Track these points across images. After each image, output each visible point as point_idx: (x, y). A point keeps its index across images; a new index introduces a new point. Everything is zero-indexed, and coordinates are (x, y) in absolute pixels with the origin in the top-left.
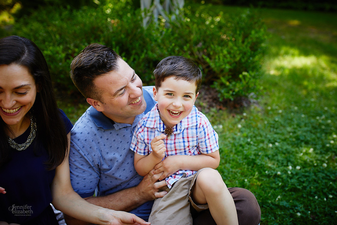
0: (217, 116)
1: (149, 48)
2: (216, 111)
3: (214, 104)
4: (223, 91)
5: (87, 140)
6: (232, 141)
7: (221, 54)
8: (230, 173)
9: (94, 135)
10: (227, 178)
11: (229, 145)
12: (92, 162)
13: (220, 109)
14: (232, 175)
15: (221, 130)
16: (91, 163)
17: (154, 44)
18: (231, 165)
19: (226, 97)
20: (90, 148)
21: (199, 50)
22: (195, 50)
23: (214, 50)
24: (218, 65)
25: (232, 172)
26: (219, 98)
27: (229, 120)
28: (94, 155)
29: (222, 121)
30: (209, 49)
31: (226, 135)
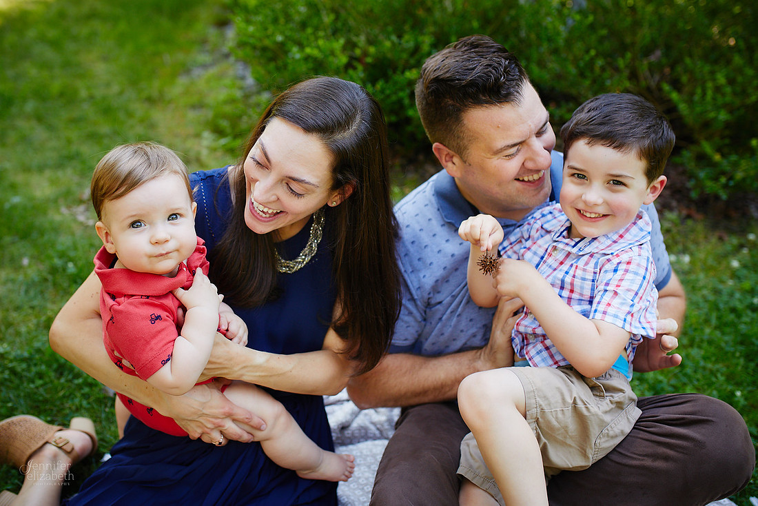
0: (679, 232)
1: (535, 56)
2: (678, 221)
3: (674, 203)
4: (702, 174)
5: (416, 243)
6: (711, 297)
7: (710, 85)
8: (700, 371)
9: (432, 234)
10: (691, 381)
11: (702, 304)
12: (417, 289)
13: (689, 216)
14: (703, 376)
15: (686, 268)
16: (414, 292)
17: (545, 47)
18: (702, 352)
19: (708, 191)
20: (419, 259)
21: (651, 70)
22: (643, 66)
23: (691, 72)
24: (698, 109)
25: (704, 368)
26: (689, 190)
27: (708, 247)
28: (424, 276)
29: (692, 247)
30: (679, 69)
31: (697, 280)
